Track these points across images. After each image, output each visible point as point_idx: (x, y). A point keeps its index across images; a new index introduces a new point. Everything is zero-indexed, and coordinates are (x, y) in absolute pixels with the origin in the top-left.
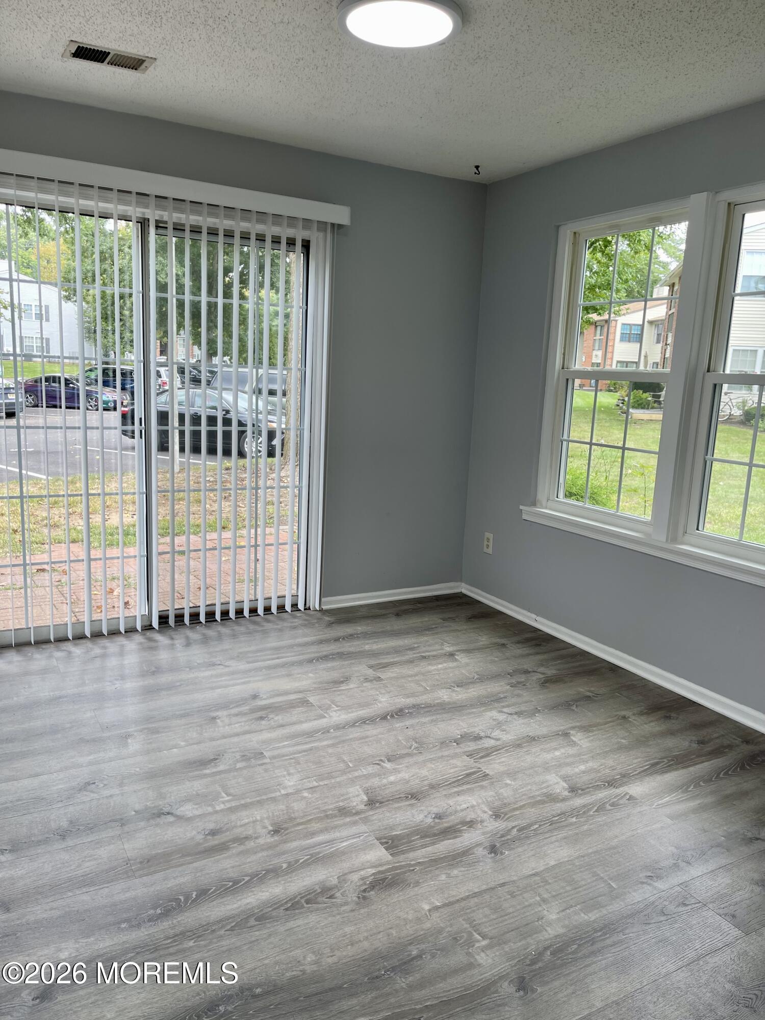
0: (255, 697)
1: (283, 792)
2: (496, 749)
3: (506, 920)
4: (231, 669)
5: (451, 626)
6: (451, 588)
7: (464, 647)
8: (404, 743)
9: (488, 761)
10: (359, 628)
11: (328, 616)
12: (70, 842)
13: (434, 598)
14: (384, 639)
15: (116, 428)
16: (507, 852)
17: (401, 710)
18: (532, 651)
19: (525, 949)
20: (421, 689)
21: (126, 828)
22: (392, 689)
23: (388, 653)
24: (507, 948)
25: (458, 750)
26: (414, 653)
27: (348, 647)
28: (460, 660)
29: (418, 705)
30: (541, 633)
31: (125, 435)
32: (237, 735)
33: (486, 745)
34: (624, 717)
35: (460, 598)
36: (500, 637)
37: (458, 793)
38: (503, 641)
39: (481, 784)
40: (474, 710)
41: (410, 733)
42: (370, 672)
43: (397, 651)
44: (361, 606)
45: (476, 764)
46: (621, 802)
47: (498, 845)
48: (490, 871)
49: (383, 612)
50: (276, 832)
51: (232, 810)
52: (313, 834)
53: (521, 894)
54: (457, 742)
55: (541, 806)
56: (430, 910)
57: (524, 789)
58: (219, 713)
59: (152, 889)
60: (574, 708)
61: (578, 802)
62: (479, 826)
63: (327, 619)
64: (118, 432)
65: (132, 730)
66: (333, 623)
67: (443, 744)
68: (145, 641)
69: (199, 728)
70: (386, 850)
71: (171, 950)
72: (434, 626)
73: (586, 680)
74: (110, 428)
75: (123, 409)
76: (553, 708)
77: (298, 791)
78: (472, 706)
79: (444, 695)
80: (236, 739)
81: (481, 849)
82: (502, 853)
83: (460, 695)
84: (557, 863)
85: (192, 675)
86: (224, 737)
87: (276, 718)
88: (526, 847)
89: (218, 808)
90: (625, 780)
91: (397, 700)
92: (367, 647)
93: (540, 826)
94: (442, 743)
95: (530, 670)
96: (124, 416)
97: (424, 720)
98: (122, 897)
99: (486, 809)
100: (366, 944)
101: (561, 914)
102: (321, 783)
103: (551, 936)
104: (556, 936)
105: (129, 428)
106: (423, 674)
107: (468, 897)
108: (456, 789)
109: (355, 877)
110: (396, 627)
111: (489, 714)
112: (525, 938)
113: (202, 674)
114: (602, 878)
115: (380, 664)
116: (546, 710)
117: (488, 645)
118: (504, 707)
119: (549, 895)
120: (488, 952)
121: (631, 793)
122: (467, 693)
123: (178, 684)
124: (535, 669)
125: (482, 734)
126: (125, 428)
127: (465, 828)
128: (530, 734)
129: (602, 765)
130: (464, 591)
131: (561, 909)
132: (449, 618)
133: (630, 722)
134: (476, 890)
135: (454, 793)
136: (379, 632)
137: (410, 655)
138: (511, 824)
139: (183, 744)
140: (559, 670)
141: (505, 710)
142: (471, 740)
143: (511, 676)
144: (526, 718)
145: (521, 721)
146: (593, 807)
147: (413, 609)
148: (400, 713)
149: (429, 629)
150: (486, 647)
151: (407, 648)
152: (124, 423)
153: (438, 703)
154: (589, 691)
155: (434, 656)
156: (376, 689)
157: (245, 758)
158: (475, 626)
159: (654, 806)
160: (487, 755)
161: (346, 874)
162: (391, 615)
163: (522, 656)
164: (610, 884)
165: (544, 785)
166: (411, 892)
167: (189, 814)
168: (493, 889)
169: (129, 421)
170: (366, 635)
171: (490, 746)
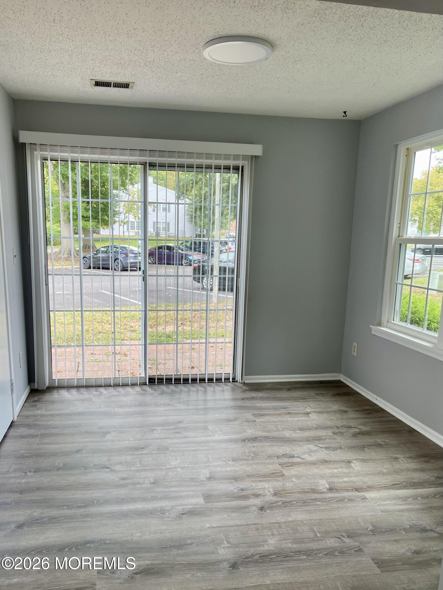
0: (180, 422)
1: (168, 467)
2: (299, 464)
3: (246, 539)
4: (176, 408)
5: (319, 398)
6: (333, 377)
7: (318, 410)
8: (247, 454)
9: (290, 469)
10: (260, 394)
11: (246, 387)
12: (60, 472)
13: (319, 382)
14: (272, 401)
15: (190, 276)
16: (268, 511)
17: (256, 438)
18: (364, 416)
19: (247, 552)
20: (276, 429)
21: (86, 471)
22: (259, 427)
23: (269, 409)
24: (237, 550)
25: (276, 461)
26: (285, 411)
27: (248, 403)
28: (311, 417)
29: (268, 437)
30: (377, 407)
31: (195, 280)
32: (161, 439)
33: (294, 461)
34: (396, 458)
35: (337, 383)
36: (346, 407)
37: (261, 481)
38: (347, 409)
39: (277, 478)
40: (300, 443)
41: (253, 449)
42: (252, 418)
43: (275, 408)
44: (270, 383)
45: (282, 469)
46: (356, 499)
47: (266, 507)
48: (252, 517)
49: (280, 387)
50: (154, 483)
51: (138, 471)
52: (171, 487)
53: (262, 530)
54: (278, 457)
55: (305, 494)
56: (208, 528)
57: (301, 485)
58: (157, 428)
59: (84, 496)
60: (366, 449)
61: (330, 495)
62: (262, 497)
63: (245, 388)
64: (191, 278)
65: (112, 430)
66: (247, 390)
67: (270, 457)
68: (141, 390)
69: (143, 433)
70: (204, 499)
71: (80, 520)
72: (307, 397)
73: (387, 435)
74: (187, 276)
75: (195, 265)
76: (351, 448)
77: (176, 468)
78: (300, 441)
79: (287, 434)
80: (158, 441)
81: (255, 507)
82: (265, 511)
83: (298, 434)
84: (293, 520)
85: (155, 409)
86: (154, 439)
87: (185, 434)
88: (281, 511)
89: (132, 469)
90: (368, 489)
91: (257, 433)
92: (258, 405)
93: (297, 503)
94: (268, 457)
95: (353, 426)
96: (195, 269)
97: (266, 444)
98: (70, 497)
99: (271, 490)
100: (168, 534)
101: (277, 542)
102: (190, 466)
103: (265, 549)
104: (267, 550)
105: (197, 276)
106: (282, 422)
107: (232, 526)
108: (261, 479)
109: (180, 508)
110: (283, 396)
111: (308, 446)
112: (250, 548)
113: (160, 409)
114: (314, 531)
115: (261, 414)
116: (346, 448)
117: (336, 410)
118: (320, 443)
119: (278, 533)
120: (226, 549)
121: (366, 496)
122: (302, 434)
123: (145, 412)
124: (356, 426)
125: (296, 455)
126: (195, 276)
127: (253, 497)
128: (326, 459)
129: (360, 480)
130: (342, 379)
131: (279, 540)
132: (321, 394)
133: (399, 461)
134: (239, 524)
135: (259, 480)
136: (271, 398)
137: (283, 411)
138: (279, 499)
139: (132, 439)
140: (372, 428)
141: (320, 445)
142: (287, 457)
143: (338, 428)
144: (330, 451)
145: (326, 452)
146: (336, 499)
147: (301, 387)
148: (254, 439)
149: (303, 399)
150: (334, 412)
151: (283, 407)
152: (194, 274)
153: (280, 437)
154: (383, 442)
155: (296, 413)
156: (249, 426)
157: (159, 449)
158: (334, 399)
159: (376, 504)
160: (292, 466)
161: (177, 506)
162: (285, 389)
163: (353, 418)
164: (317, 534)
165: (314, 485)
166: (204, 519)
167: (118, 469)
168: (248, 525)
169: (197, 272)
170: (262, 399)
171: (297, 461)
